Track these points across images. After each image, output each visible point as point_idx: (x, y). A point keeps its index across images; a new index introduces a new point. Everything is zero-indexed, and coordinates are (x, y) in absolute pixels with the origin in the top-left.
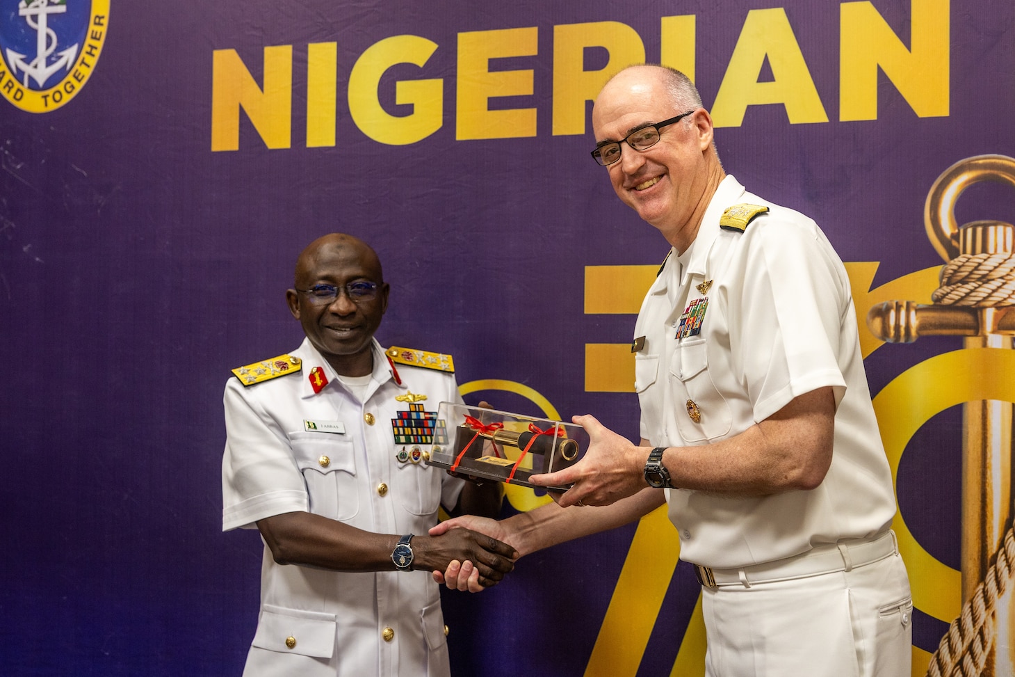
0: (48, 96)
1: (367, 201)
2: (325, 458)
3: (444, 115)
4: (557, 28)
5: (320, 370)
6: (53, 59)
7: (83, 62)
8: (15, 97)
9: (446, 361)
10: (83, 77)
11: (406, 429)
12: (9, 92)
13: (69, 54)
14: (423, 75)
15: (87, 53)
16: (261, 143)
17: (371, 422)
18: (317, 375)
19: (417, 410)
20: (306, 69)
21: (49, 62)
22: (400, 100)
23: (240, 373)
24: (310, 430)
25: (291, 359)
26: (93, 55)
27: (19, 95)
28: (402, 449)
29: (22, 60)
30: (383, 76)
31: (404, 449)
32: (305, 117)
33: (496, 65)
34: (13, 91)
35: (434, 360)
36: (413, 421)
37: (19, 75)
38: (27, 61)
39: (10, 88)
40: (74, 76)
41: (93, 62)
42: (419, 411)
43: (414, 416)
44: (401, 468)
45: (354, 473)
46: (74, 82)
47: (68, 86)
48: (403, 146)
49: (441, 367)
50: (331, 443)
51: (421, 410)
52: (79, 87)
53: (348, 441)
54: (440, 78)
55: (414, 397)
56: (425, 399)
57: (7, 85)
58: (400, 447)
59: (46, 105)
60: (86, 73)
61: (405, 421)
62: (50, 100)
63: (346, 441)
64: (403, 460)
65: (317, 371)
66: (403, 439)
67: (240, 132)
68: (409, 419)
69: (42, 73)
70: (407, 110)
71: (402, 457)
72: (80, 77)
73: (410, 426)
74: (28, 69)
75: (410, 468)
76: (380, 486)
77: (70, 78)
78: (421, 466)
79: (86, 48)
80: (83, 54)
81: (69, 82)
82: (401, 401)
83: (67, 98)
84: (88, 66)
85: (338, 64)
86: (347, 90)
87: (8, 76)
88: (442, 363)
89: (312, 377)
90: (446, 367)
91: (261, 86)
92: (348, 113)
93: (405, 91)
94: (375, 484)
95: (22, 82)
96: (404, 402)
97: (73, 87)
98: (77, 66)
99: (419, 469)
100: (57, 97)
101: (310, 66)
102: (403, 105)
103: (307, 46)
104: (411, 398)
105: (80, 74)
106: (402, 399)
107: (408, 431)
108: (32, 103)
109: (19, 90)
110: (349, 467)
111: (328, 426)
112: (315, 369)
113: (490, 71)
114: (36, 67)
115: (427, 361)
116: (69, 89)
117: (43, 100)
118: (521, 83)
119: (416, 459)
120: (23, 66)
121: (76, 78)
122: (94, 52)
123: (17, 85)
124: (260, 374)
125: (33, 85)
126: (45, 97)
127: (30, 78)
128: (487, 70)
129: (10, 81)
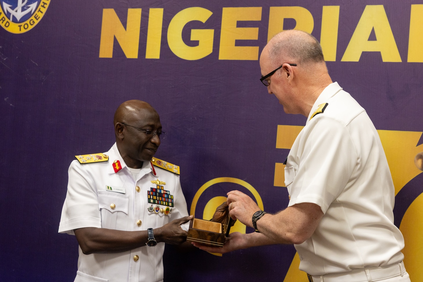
0: (21, 26)
1: (173, 86)
2: (114, 205)
3: (213, 47)
4: (272, 8)
5: (118, 162)
6: (25, 8)
7: (39, 10)
8: (5, 25)
9: (176, 169)
10: (39, 17)
11: (154, 196)
12: (2, 23)
13: (33, 6)
14: (204, 27)
15: (42, 6)
16: (123, 55)
17: (138, 191)
18: (117, 164)
19: (160, 188)
20: (148, 20)
21: (23, 9)
22: (193, 38)
23: (79, 158)
24: (109, 190)
25: (104, 155)
26: (45, 8)
27: (7, 25)
28: (151, 206)
29: (10, 7)
30: (185, 26)
31: (152, 205)
32: (146, 44)
33: (241, 24)
34: (5, 22)
35: (171, 167)
36: (158, 193)
37: (8, 15)
38: (13, 8)
39: (3, 21)
40: (35, 17)
41: (44, 10)
42: (161, 189)
43: (158, 191)
44: (149, 215)
45: (127, 213)
46: (35, 20)
47: (31, 22)
48: (192, 61)
49: (174, 171)
50: (118, 197)
51: (162, 189)
52: (37, 22)
53: (127, 198)
54: (213, 29)
55: (160, 182)
56: (165, 184)
57: (2, 19)
58: (150, 205)
59: (20, 30)
60: (41, 16)
61: (154, 193)
62: (22, 28)
63: (126, 198)
64: (151, 211)
65: (117, 162)
66: (152, 201)
67: (114, 49)
68: (156, 192)
69: (19, 14)
70: (196, 43)
71: (151, 209)
72: (37, 18)
73: (156, 195)
74: (12, 12)
75: (153, 215)
76: (138, 222)
77: (33, 18)
78: (159, 215)
79: (42, 4)
80: (40, 7)
81: (32, 20)
82: (154, 183)
83: (31, 27)
84: (42, 12)
85: (163, 19)
86: (167, 32)
87: (3, 15)
88: (175, 169)
89: (114, 165)
90: (176, 171)
91: (125, 28)
92: (167, 43)
93: (195, 34)
94: (136, 220)
95: (9, 19)
96: (154, 184)
97: (34, 22)
98: (36, 12)
99: (158, 216)
100: (26, 26)
101: (150, 19)
102: (194, 41)
103: (149, 9)
104: (158, 182)
105: (38, 16)
106: (154, 182)
107: (155, 198)
108: (14, 29)
109: (7, 22)
110: (125, 210)
111: (118, 189)
112: (117, 161)
113: (237, 27)
114: (16, 11)
115: (168, 166)
116: (32, 23)
117: (19, 27)
118: (252, 34)
119: (157, 211)
120: (10, 11)
121: (36, 18)
122: (45, 6)
123: (7, 19)
124: (88, 159)
125: (15, 20)
126: (20, 26)
127: (14, 17)
128: (236, 26)
129: (3, 17)
